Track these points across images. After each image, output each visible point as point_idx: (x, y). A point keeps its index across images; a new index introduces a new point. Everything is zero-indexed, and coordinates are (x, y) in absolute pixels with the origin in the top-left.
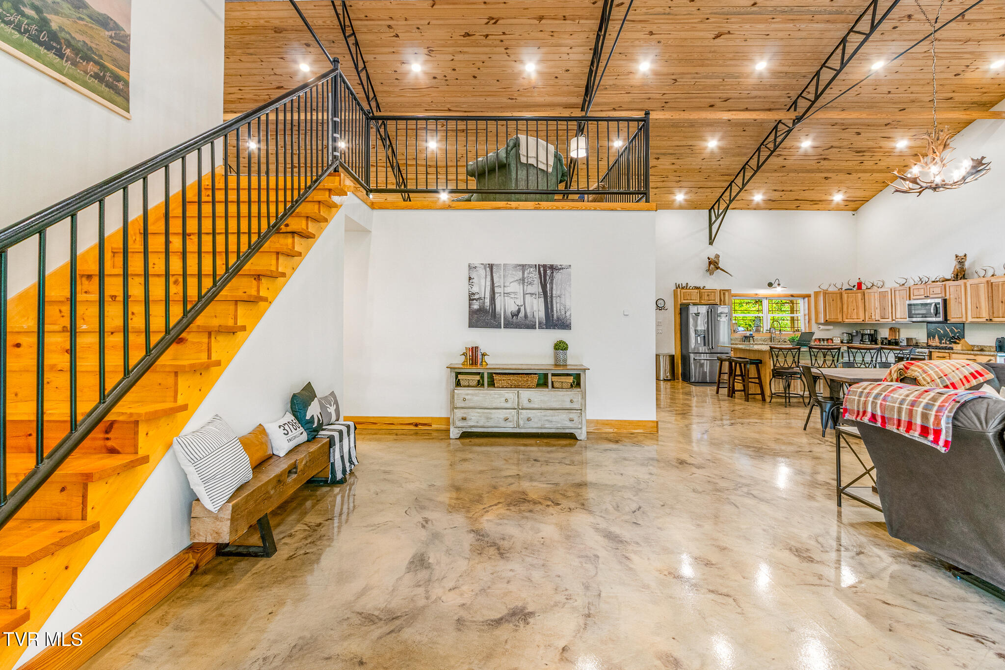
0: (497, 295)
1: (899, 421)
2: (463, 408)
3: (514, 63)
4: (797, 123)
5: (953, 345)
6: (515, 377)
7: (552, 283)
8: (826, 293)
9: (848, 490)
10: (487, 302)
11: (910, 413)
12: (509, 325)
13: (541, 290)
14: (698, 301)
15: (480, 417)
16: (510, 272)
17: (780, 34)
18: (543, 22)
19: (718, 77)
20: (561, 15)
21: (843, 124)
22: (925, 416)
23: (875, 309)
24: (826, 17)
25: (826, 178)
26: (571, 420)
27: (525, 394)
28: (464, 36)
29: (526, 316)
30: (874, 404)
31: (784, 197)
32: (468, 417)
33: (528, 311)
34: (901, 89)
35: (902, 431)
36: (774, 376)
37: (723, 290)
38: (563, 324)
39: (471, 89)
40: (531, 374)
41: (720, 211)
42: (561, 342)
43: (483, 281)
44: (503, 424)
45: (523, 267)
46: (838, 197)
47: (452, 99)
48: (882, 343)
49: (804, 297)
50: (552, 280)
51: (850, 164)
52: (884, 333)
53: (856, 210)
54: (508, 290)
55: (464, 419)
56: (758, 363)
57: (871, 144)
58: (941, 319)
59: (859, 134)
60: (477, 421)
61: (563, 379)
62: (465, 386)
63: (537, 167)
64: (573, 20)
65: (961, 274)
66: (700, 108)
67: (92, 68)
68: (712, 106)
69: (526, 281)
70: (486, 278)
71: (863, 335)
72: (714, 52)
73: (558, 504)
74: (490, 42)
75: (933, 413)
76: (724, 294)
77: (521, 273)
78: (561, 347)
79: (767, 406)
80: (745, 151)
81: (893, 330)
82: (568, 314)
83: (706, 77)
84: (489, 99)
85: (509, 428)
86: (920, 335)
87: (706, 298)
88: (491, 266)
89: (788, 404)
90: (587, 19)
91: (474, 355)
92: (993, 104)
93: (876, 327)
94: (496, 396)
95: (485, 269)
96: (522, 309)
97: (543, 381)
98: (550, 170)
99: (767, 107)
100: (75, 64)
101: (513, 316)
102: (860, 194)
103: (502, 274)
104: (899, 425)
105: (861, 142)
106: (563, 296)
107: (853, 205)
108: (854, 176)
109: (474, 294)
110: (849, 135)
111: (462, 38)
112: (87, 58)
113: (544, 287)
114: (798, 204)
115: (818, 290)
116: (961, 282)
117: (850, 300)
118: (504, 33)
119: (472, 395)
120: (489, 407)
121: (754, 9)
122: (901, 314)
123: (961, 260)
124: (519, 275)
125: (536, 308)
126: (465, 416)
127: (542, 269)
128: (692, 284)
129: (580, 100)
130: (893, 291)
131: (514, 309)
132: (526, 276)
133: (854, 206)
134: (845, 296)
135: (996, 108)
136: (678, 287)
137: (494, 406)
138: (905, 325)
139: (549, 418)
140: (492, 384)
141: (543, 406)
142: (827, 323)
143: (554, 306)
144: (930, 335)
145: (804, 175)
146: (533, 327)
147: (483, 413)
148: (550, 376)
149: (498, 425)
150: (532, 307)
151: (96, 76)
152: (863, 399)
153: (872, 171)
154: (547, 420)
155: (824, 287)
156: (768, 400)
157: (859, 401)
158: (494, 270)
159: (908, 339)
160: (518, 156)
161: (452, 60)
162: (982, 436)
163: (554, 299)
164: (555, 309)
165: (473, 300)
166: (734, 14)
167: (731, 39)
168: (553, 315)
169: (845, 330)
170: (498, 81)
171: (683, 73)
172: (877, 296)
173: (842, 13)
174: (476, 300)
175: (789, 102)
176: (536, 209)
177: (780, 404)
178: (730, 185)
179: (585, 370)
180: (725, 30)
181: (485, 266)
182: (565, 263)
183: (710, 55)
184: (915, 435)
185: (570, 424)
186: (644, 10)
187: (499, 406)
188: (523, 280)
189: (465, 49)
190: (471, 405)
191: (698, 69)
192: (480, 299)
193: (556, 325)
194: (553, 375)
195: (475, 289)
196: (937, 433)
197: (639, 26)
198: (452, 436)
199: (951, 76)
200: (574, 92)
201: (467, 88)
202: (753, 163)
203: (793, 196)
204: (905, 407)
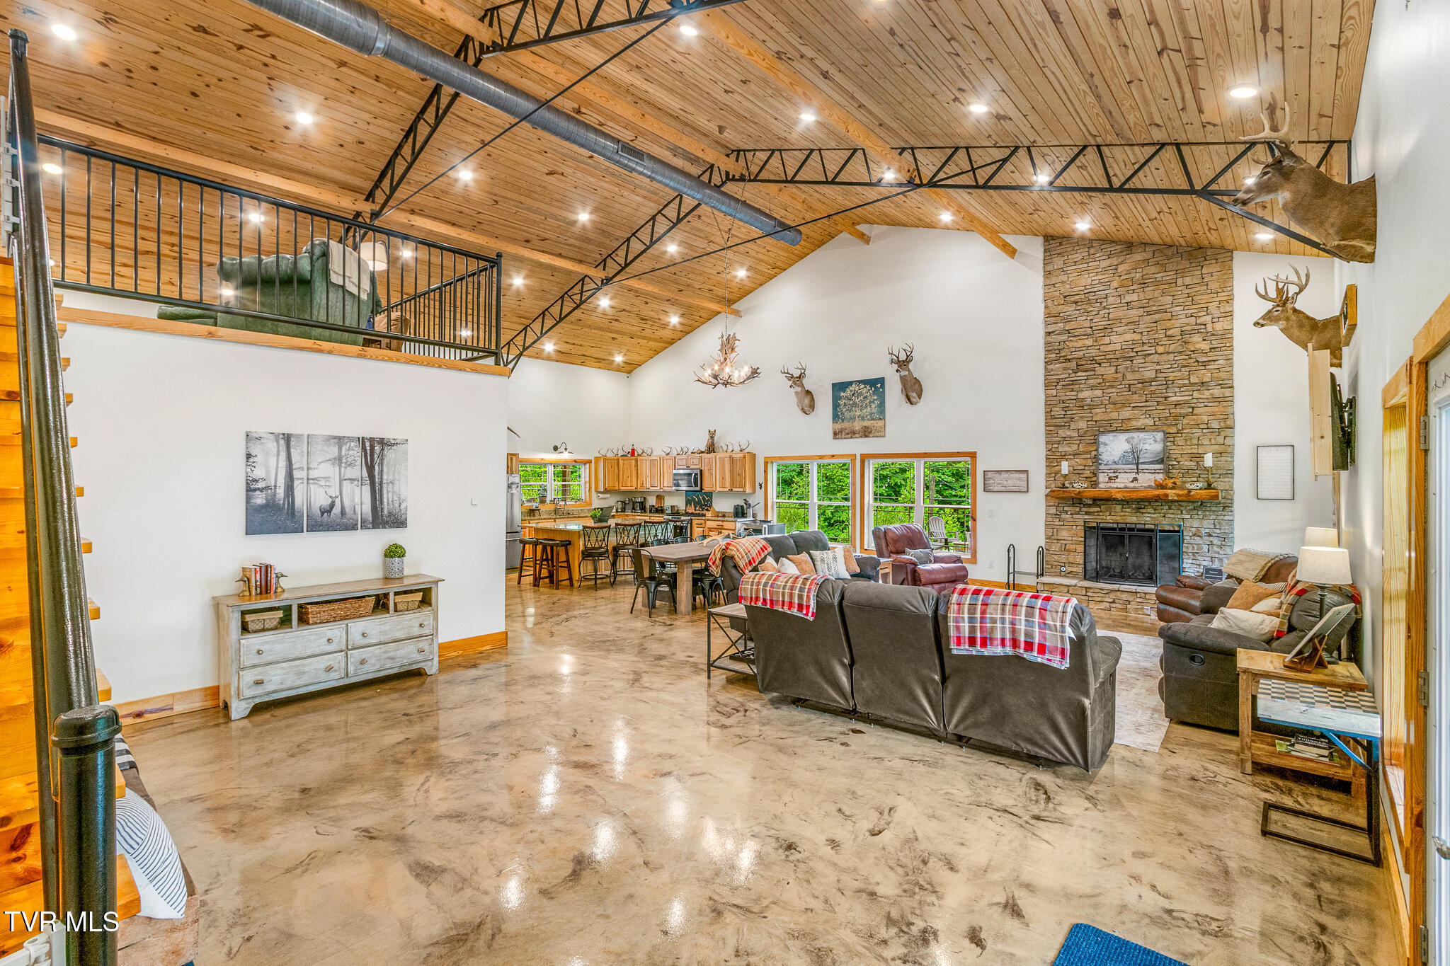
0: (296, 483)
1: (783, 602)
2: (255, 666)
3: (276, 101)
4: (607, 284)
5: (704, 512)
6: (342, 605)
7: (381, 464)
8: (605, 459)
9: (716, 664)
10: (281, 492)
11: (791, 595)
12: (315, 526)
13: (365, 474)
15: (288, 673)
16: (320, 447)
17: (606, 194)
18: (343, 69)
19: (541, 214)
20: (373, 73)
21: (637, 292)
22: (800, 597)
23: (647, 476)
24: (645, 193)
25: (613, 338)
26: (421, 651)
27: (357, 626)
28: (194, 29)
29: (343, 512)
30: (764, 590)
31: (573, 351)
32: (266, 679)
33: (347, 504)
34: (683, 274)
35: (786, 609)
36: (583, 559)
38: (398, 522)
39: (180, 108)
40: (364, 597)
41: (511, 357)
42: (397, 546)
43: (273, 461)
44: (324, 677)
45: (340, 440)
46: (619, 359)
47: (130, 109)
48: (651, 511)
49: (586, 462)
50: (382, 460)
51: (634, 329)
52: (652, 501)
53: (629, 372)
54: (313, 474)
55: (259, 683)
56: (567, 544)
57: (654, 315)
58: (698, 489)
59: (647, 303)
60: (280, 681)
61: (410, 597)
62: (255, 632)
63: (343, 287)
64: (389, 86)
65: (711, 449)
66: (512, 240)
68: (527, 241)
69: (344, 461)
70: (278, 455)
71: (634, 503)
72: (544, 187)
73: (497, 755)
74: (243, 58)
75: (805, 594)
77: (336, 449)
78: (394, 552)
79: (575, 590)
80: (549, 296)
81: (660, 498)
82: (402, 507)
83: (528, 210)
84: (210, 135)
85: (333, 681)
86: (680, 503)
88: (288, 438)
89: (596, 587)
90: (408, 93)
91: (263, 579)
92: (733, 302)
93: (644, 495)
94: (313, 637)
95: (277, 441)
96: (338, 502)
97: (381, 604)
98: (364, 297)
99: (579, 258)
101: (322, 513)
102: (636, 358)
103: (305, 449)
104: (783, 605)
105: (647, 311)
106: (396, 482)
107: (628, 368)
108: (635, 341)
109: (256, 481)
110: (639, 302)
111: (190, 30)
113: (370, 469)
114: (583, 360)
115: (598, 455)
116: (712, 455)
117: (626, 466)
118: (273, 57)
119: (273, 642)
120: (301, 656)
121: (589, 161)
122: (667, 484)
123: (712, 435)
124: (334, 451)
125: (358, 499)
126: (259, 678)
127: (367, 444)
129: (368, 185)
130: (662, 459)
131: (325, 502)
132: (343, 453)
133: (630, 368)
134: (621, 462)
135: (735, 306)
137: (309, 654)
138: (670, 493)
139: (389, 655)
140: (303, 620)
141: (383, 639)
142: (606, 491)
143: (385, 496)
144: (688, 503)
145: (596, 331)
146: (353, 527)
147: (291, 667)
148: (392, 596)
149: (317, 680)
150: (353, 500)
152: (754, 587)
153: (650, 339)
154: (389, 658)
155: (603, 452)
156: (576, 584)
157: (752, 589)
158: (292, 444)
159: (672, 507)
160: (326, 272)
161: (156, 53)
162: (832, 605)
163: (385, 486)
164: (385, 500)
165: (255, 490)
166: (571, 158)
167: (562, 181)
168: (382, 509)
169: (618, 498)
170: (239, 115)
171: (506, 198)
172: (648, 463)
173: (656, 194)
174: (261, 490)
175: (600, 259)
176: (359, 356)
177: (589, 588)
178: (525, 329)
179: (436, 582)
180: (560, 170)
181: (277, 436)
182: (400, 436)
183: (538, 189)
184: (795, 611)
185: (417, 657)
186: (482, 114)
187: (317, 651)
188: (339, 460)
189: (190, 48)
190: (271, 658)
191: (523, 199)
192: (267, 488)
193: (387, 523)
194: (396, 594)
195: (258, 473)
196: (808, 607)
197: (471, 129)
198: (234, 715)
199: (714, 272)
200: (363, 173)
201: (172, 105)
202: (555, 310)
203: (580, 351)
204: (787, 591)
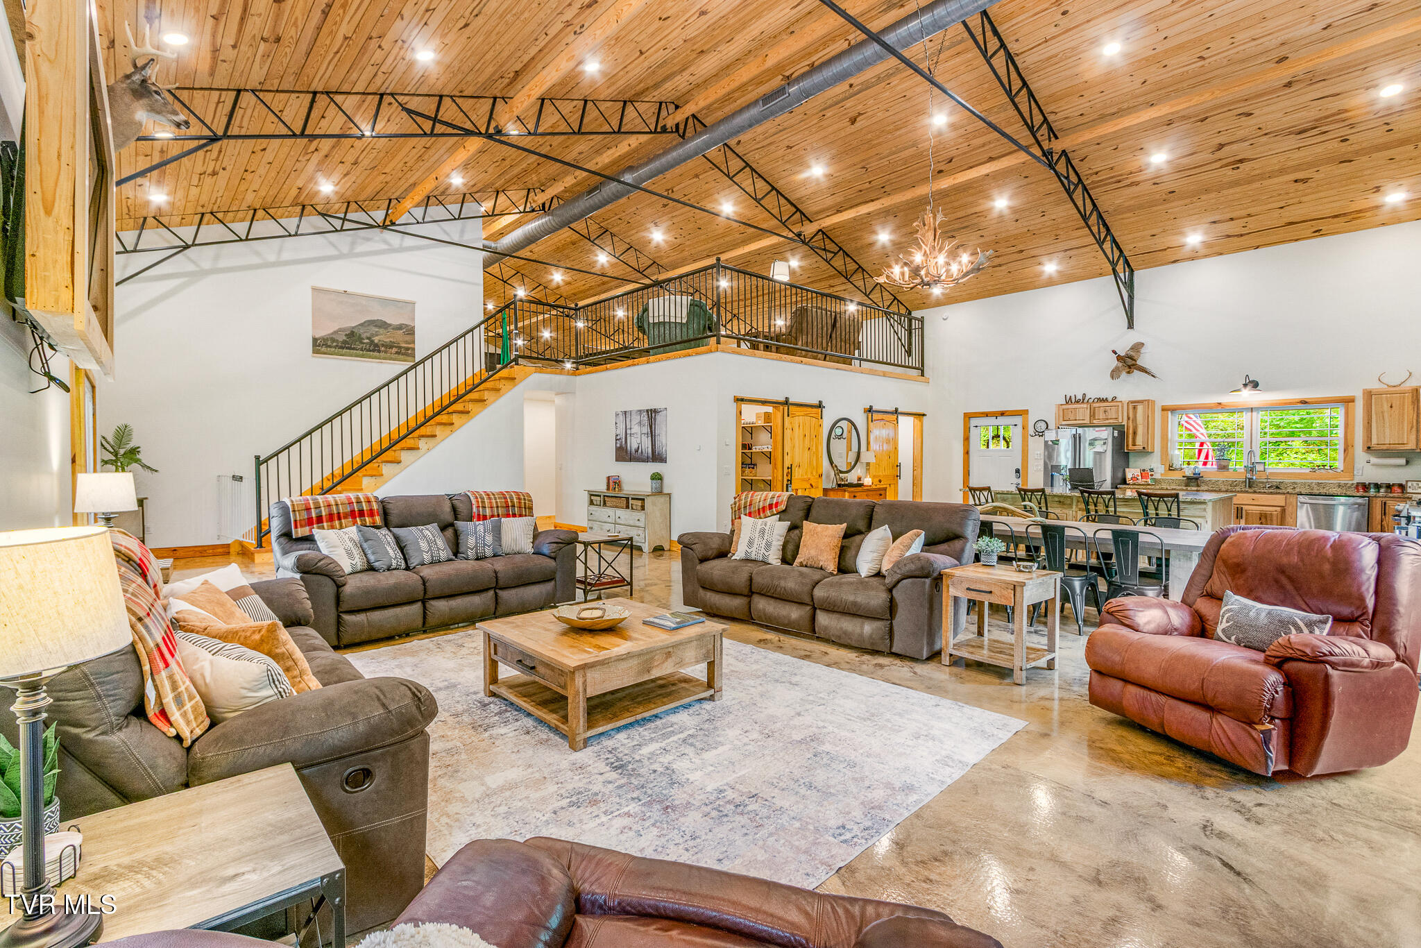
0: (628, 436)
6: (616, 500)
10: (624, 441)
12: (634, 459)
13: (649, 430)
14: (1087, 421)
15: (598, 527)
16: (635, 417)
26: (638, 535)
27: (618, 512)
29: (642, 452)
33: (643, 447)
37: (1132, 402)
38: (663, 458)
40: (621, 497)
42: (658, 473)
43: (621, 425)
45: (640, 412)
50: (655, 422)
54: (633, 431)
60: (597, 531)
61: (637, 502)
62: (593, 505)
67: (394, 350)
69: (642, 423)
70: (623, 422)
76: (1135, 408)
77: (639, 417)
78: (658, 477)
82: (666, 450)
87: (1102, 416)
88: (625, 413)
91: (614, 483)
94: (605, 513)
95: (623, 415)
96: (640, 446)
100: (386, 352)
101: (635, 452)
103: (630, 418)
106: (661, 435)
109: (617, 436)
112: (391, 347)
113: (651, 427)
120: (602, 521)
125: (647, 445)
127: (650, 413)
128: (1092, 394)
131: (637, 446)
132: (641, 419)
136: (1069, 401)
139: (628, 532)
140: (605, 504)
143: (657, 443)
146: (645, 460)
148: (630, 499)
151: (397, 353)
158: (627, 416)
163: (656, 437)
164: (657, 446)
165: (616, 440)
168: (657, 451)
190: (594, 518)
192: (620, 439)
193: (658, 459)
195: (617, 432)
